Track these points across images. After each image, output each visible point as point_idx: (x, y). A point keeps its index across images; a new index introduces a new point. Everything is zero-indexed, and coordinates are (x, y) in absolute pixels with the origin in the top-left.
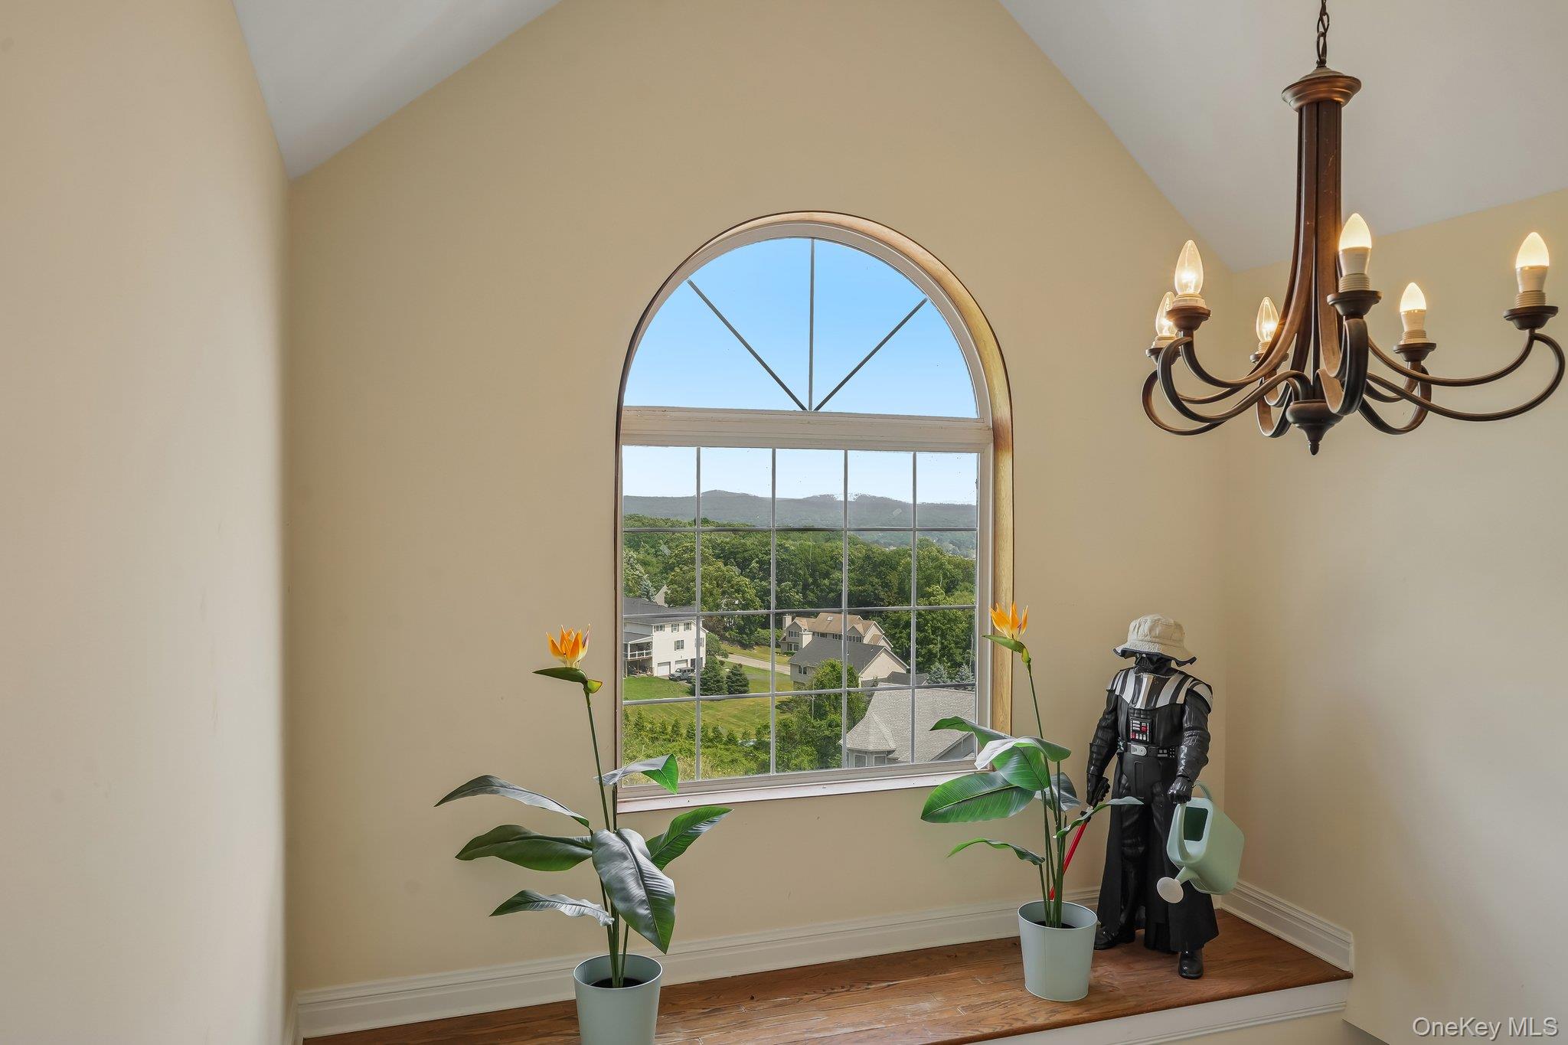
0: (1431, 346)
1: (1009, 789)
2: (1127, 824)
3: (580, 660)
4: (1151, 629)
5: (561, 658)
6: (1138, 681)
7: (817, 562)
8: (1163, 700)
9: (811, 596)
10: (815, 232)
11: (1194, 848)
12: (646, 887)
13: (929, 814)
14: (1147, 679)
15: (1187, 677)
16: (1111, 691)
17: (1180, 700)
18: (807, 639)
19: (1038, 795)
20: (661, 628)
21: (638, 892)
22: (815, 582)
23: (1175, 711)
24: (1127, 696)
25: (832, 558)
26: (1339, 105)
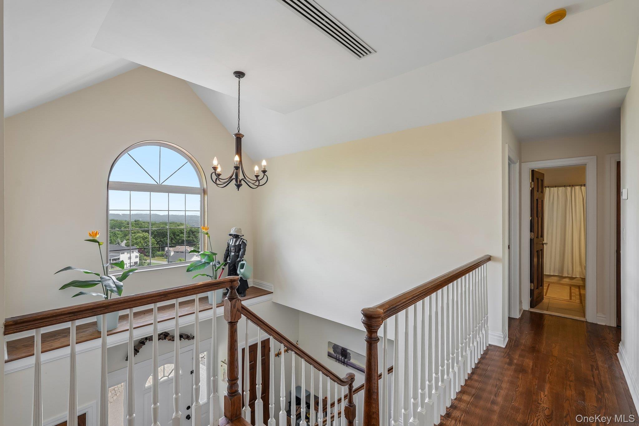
0: (259, 176)
1: (205, 263)
2: (231, 269)
3: (97, 237)
4: (235, 230)
5: (92, 237)
6: (233, 240)
7: (175, 232)
8: (237, 243)
9: (174, 242)
10: (161, 145)
11: (242, 270)
12: (115, 285)
13: (188, 271)
14: (234, 239)
15: (242, 239)
16: (228, 243)
17: (240, 243)
18: (172, 253)
19: (211, 264)
20: (123, 253)
21: (113, 286)
22: (175, 237)
23: (240, 245)
24: (231, 244)
25: (180, 230)
26: (241, 138)
